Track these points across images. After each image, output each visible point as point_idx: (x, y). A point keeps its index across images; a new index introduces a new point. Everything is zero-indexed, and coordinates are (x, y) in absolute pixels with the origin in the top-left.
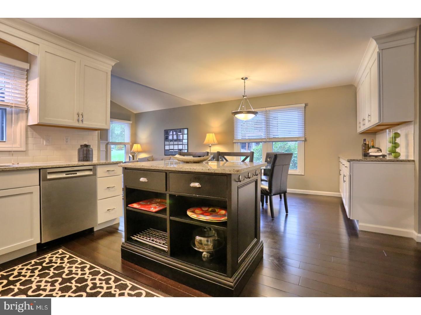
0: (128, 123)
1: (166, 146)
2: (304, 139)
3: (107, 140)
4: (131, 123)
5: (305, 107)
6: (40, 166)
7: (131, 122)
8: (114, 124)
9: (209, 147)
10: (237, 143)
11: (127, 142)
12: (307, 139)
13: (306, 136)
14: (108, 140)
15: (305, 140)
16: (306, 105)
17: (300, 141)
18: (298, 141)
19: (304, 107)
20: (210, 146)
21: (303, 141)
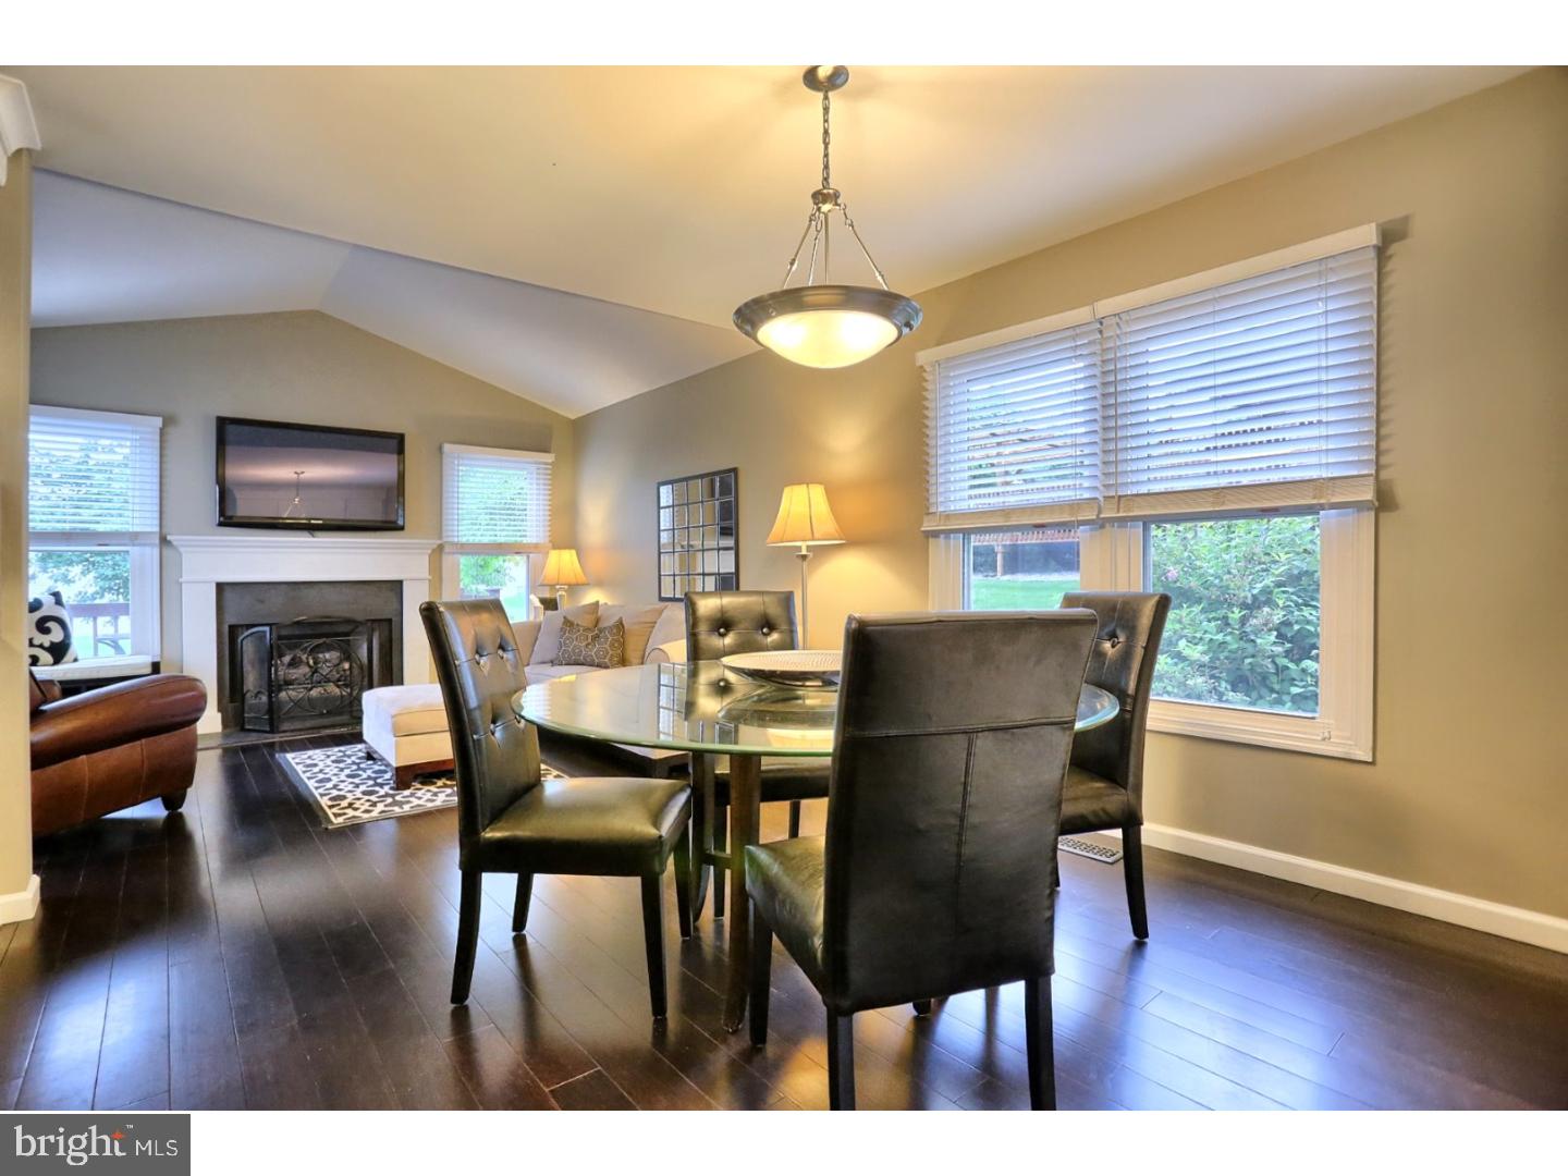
0: (540, 463)
1: (662, 556)
2: (1368, 495)
3: (440, 537)
4: (550, 461)
5: (1382, 252)
7: (549, 458)
8: (466, 465)
9: (799, 561)
10: (947, 537)
11: (534, 541)
12: (1402, 492)
13: (1384, 475)
14: (444, 534)
15: (1384, 501)
16: (1390, 237)
17: (1334, 506)
18: (1322, 507)
19: (1372, 254)
20: (804, 552)
21: (1359, 506)
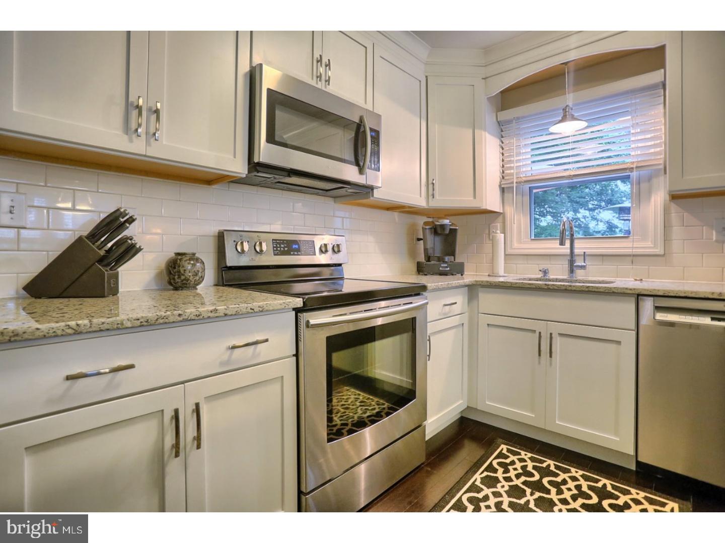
6: (634, 289)
